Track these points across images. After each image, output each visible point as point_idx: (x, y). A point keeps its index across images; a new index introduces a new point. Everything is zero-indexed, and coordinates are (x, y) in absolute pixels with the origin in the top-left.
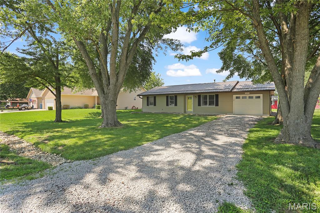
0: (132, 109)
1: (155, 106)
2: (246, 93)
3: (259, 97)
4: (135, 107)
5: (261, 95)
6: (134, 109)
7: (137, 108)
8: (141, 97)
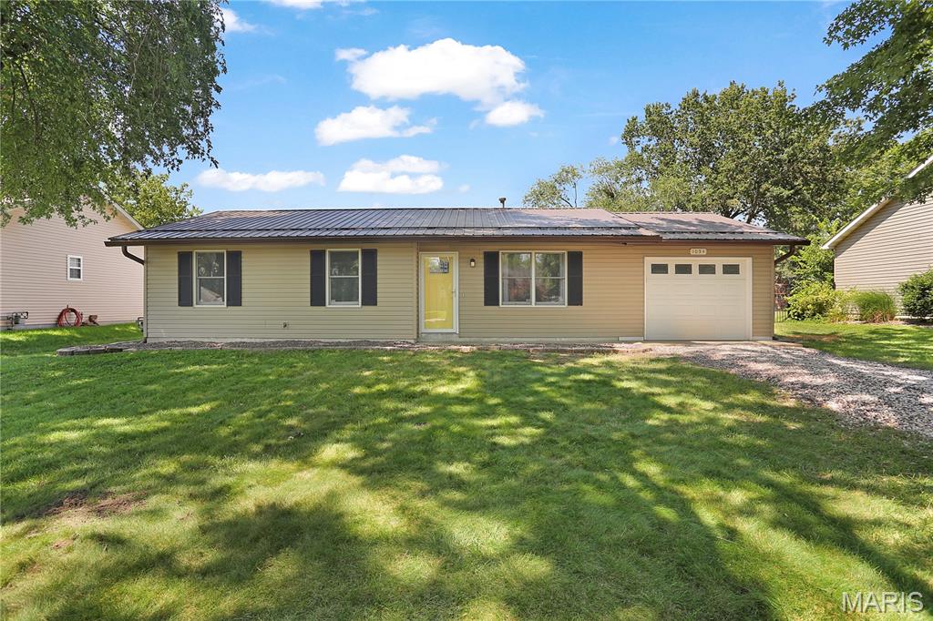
0: (58, 324)
1: (239, 303)
2: (692, 251)
3: (731, 270)
4: (79, 316)
5: (746, 263)
6: (69, 327)
7: (91, 318)
8: (138, 251)
